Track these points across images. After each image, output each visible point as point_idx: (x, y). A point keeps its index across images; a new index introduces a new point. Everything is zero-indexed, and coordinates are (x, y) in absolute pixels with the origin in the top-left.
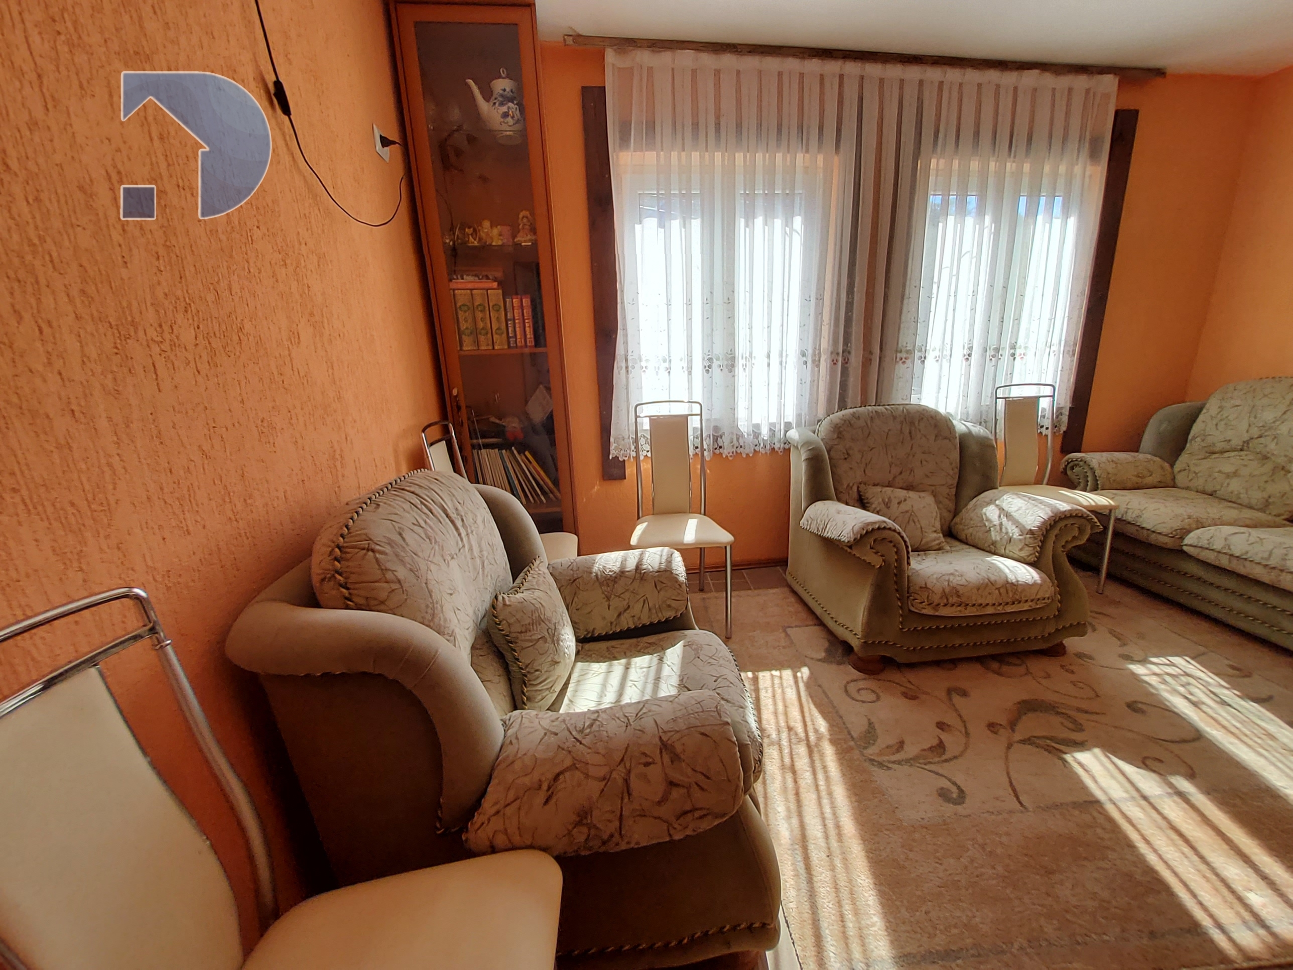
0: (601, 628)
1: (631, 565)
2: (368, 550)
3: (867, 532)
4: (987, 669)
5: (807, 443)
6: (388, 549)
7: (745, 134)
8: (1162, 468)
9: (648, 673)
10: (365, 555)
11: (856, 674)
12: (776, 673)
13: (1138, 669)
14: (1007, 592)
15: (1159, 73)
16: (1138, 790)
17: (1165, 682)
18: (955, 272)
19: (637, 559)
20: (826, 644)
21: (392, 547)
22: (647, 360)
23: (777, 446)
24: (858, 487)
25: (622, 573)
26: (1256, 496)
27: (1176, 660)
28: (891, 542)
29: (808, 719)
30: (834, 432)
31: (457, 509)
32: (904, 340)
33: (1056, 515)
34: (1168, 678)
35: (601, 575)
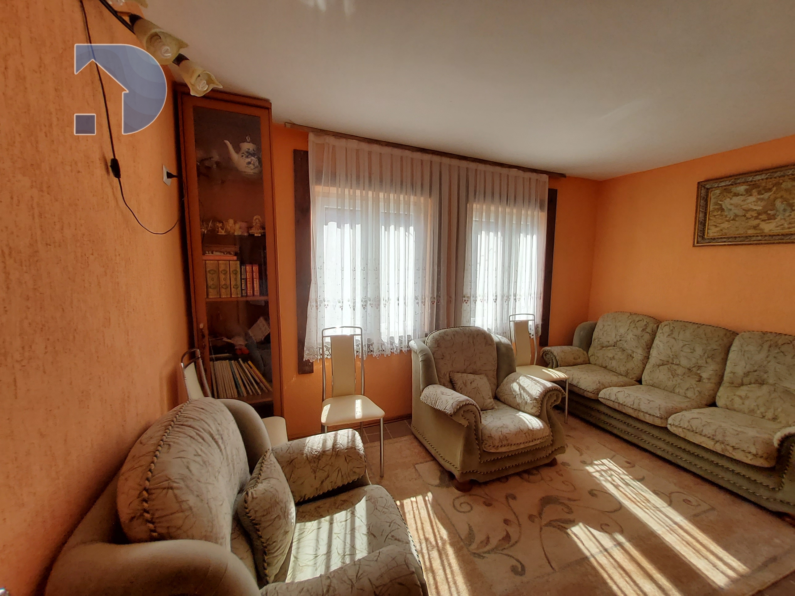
0: (309, 492)
1: (329, 444)
2: (168, 488)
3: (460, 408)
4: (522, 478)
5: (421, 351)
6: (182, 484)
7: (384, 183)
8: (584, 354)
9: (346, 525)
10: (167, 493)
11: (457, 493)
12: (413, 499)
13: (590, 469)
14: (529, 435)
15: (563, 175)
16: (602, 546)
17: (602, 475)
18: (487, 259)
19: (332, 441)
20: (439, 474)
21: (184, 481)
22: (328, 301)
23: (404, 350)
24: (449, 374)
25: (324, 453)
26: (622, 369)
27: (605, 461)
28: (472, 411)
29: (436, 531)
30: (436, 343)
31: (218, 431)
32: (466, 291)
33: (546, 389)
34: (603, 473)
35: (310, 455)
